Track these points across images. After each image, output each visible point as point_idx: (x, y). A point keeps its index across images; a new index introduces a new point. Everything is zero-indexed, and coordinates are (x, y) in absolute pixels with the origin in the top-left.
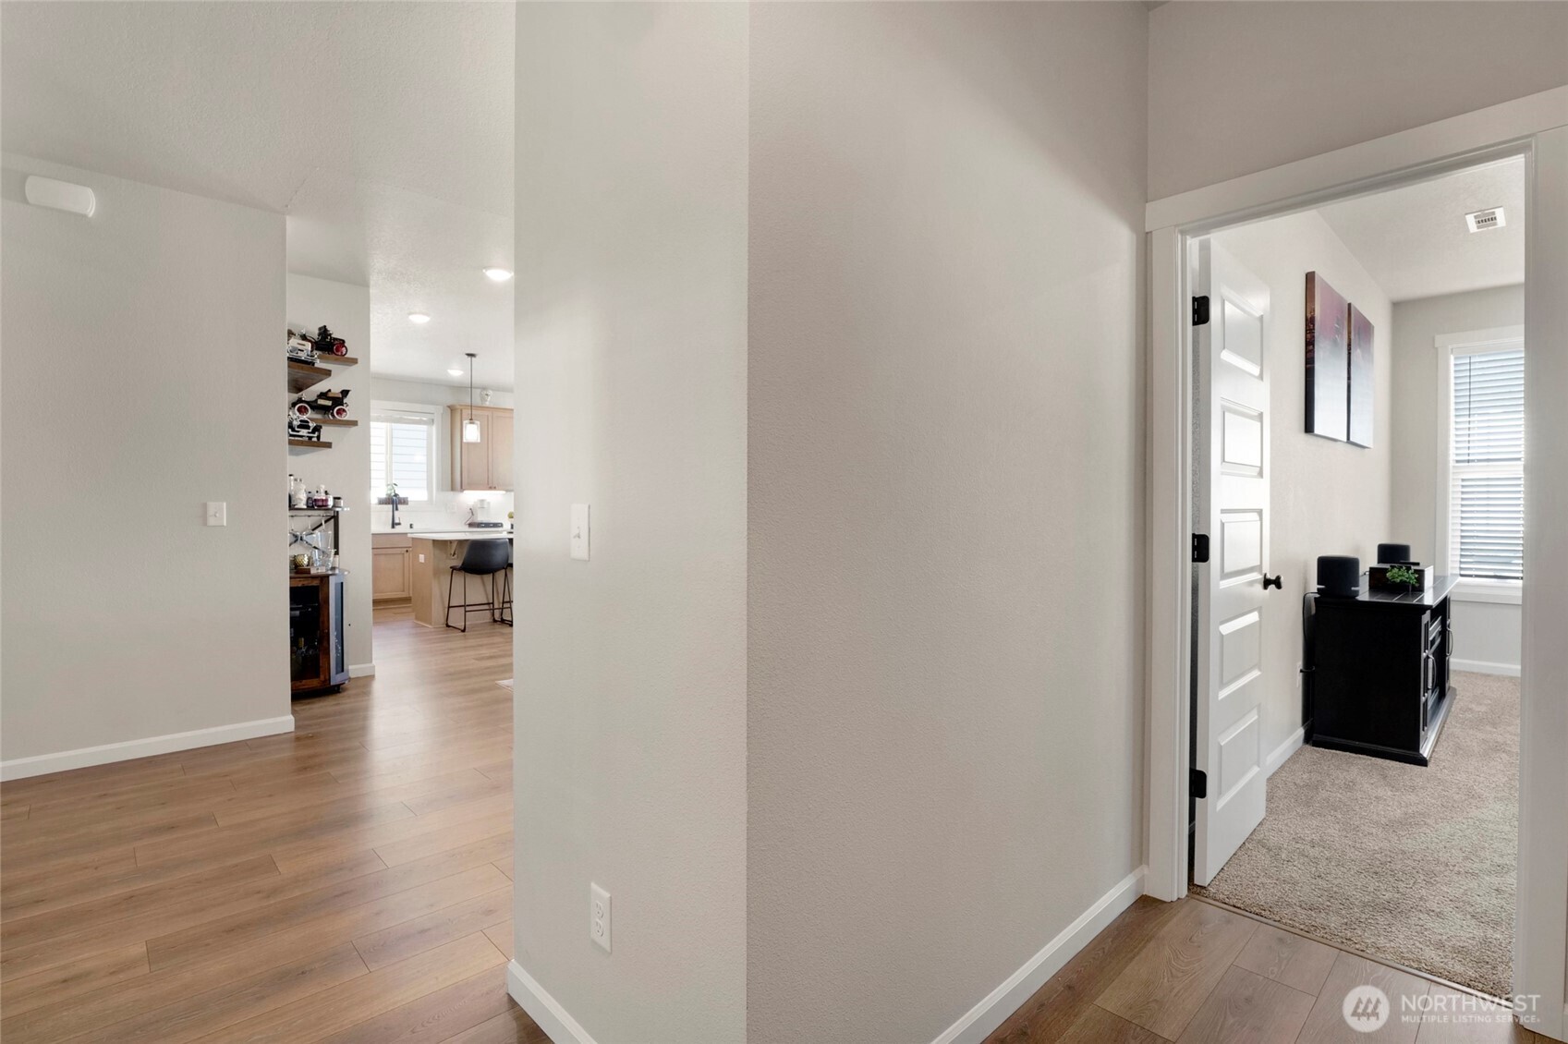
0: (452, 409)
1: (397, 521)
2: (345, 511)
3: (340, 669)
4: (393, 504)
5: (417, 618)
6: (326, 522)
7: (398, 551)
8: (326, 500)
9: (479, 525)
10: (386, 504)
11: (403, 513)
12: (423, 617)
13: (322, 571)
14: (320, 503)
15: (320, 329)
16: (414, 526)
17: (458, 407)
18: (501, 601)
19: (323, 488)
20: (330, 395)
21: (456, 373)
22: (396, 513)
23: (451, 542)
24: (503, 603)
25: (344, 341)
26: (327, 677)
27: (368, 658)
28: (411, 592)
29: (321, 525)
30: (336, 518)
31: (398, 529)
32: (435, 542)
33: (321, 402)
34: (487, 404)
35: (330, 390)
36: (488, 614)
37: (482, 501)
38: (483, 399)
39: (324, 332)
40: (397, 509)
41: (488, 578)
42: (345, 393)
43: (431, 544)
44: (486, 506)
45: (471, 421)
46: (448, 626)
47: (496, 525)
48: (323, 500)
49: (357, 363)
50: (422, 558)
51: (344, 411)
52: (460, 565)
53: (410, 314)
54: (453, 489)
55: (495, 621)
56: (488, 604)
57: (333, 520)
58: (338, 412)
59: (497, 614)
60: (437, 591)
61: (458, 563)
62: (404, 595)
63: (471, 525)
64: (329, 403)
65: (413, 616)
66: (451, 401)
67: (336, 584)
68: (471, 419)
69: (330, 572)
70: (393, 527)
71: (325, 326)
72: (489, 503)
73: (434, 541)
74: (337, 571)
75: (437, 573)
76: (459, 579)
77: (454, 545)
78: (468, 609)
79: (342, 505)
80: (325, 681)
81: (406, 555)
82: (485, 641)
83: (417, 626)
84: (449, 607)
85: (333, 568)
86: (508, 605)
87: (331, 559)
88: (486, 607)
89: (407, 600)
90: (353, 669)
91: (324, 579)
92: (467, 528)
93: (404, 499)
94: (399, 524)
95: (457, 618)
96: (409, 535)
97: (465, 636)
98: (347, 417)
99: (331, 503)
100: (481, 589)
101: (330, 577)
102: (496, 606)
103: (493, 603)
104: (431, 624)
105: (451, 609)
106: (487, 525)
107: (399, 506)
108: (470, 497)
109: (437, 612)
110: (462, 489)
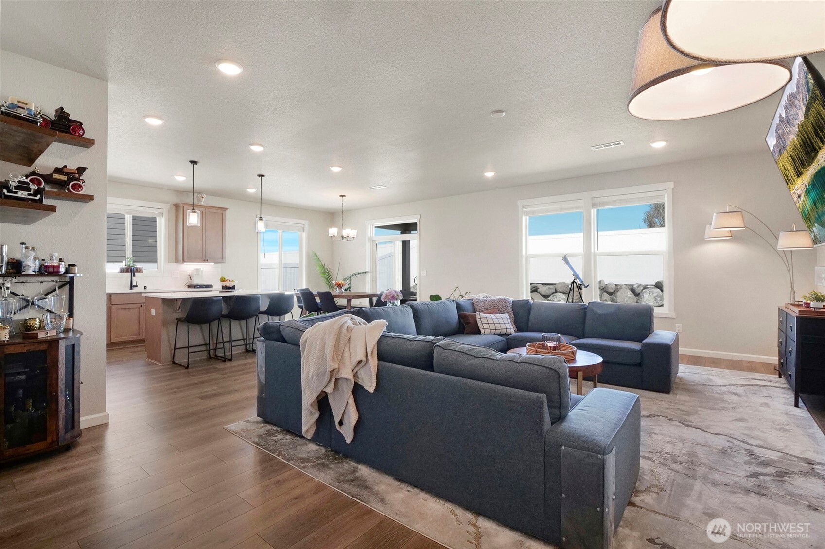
0: (177, 206)
1: (134, 284)
2: (79, 275)
3: (70, 426)
4: (131, 271)
5: (149, 357)
6: (59, 288)
7: (135, 306)
8: (58, 267)
9: (195, 286)
10: (126, 272)
11: (138, 279)
12: (153, 356)
13: (52, 334)
14: (51, 270)
15: (57, 111)
16: (147, 288)
17: (181, 205)
18: (215, 342)
19: (56, 256)
20: (65, 170)
21: (181, 179)
22: (133, 278)
23: (177, 300)
24: (217, 343)
25: (81, 124)
26: (55, 439)
27: (101, 406)
28: (144, 335)
29: (55, 290)
30: (71, 282)
31: (135, 290)
32: (165, 301)
33: (55, 176)
34: (202, 203)
35: (65, 166)
36: (205, 353)
37: (198, 270)
38: (199, 200)
39: (61, 114)
40: (134, 276)
41: (206, 327)
42: (81, 170)
43: (161, 301)
44: (200, 273)
45: (194, 211)
46: (174, 363)
47: (210, 286)
48: (54, 267)
49: (94, 144)
50: (153, 312)
51: (80, 186)
52: (185, 317)
53: (146, 116)
54: (177, 261)
55: (210, 357)
56: (205, 345)
57: (67, 286)
58: (74, 187)
59: (212, 352)
60: (166, 337)
61: (182, 315)
62: (139, 337)
63: (189, 286)
64: (64, 178)
65: (146, 354)
66: (176, 200)
67: (67, 347)
68: (193, 209)
69: (62, 335)
70: (131, 288)
71: (62, 108)
72: (203, 271)
73: (163, 299)
74: (71, 334)
75: (165, 324)
76: (183, 329)
77: (179, 303)
78: (191, 350)
79: (76, 271)
80: (53, 442)
81: (141, 308)
82: (205, 377)
83: (149, 364)
84: (175, 349)
85: (66, 331)
86: (221, 346)
87: (64, 322)
88: (203, 348)
89: (141, 341)
90: (85, 420)
91: (53, 343)
92: (187, 289)
93: (140, 268)
94: (136, 286)
95: (181, 357)
96: (143, 295)
97: (188, 372)
98: (83, 192)
99: (62, 270)
100: (200, 335)
101: (60, 341)
102: (211, 347)
103: (209, 344)
104: (159, 361)
105: (176, 351)
106: (201, 286)
107: (136, 273)
108: (190, 267)
109: (165, 352)
110: (183, 261)
